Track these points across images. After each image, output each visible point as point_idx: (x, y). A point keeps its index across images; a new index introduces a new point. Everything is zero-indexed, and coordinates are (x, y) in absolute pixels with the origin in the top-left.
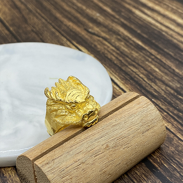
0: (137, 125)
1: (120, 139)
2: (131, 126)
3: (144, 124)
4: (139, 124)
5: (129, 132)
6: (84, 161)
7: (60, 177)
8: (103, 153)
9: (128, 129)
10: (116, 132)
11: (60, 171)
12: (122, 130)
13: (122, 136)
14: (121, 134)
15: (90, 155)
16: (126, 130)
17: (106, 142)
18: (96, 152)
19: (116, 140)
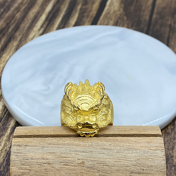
0: (129, 162)
1: (101, 164)
2: (121, 159)
3: (138, 165)
4: (132, 162)
5: (116, 163)
6: (51, 163)
7: (21, 163)
8: (74, 167)
9: (116, 160)
10: (101, 155)
11: (24, 158)
12: (109, 157)
13: (105, 163)
14: (105, 160)
15: (60, 161)
16: (113, 160)
17: (85, 159)
18: (68, 161)
19: (95, 162)
